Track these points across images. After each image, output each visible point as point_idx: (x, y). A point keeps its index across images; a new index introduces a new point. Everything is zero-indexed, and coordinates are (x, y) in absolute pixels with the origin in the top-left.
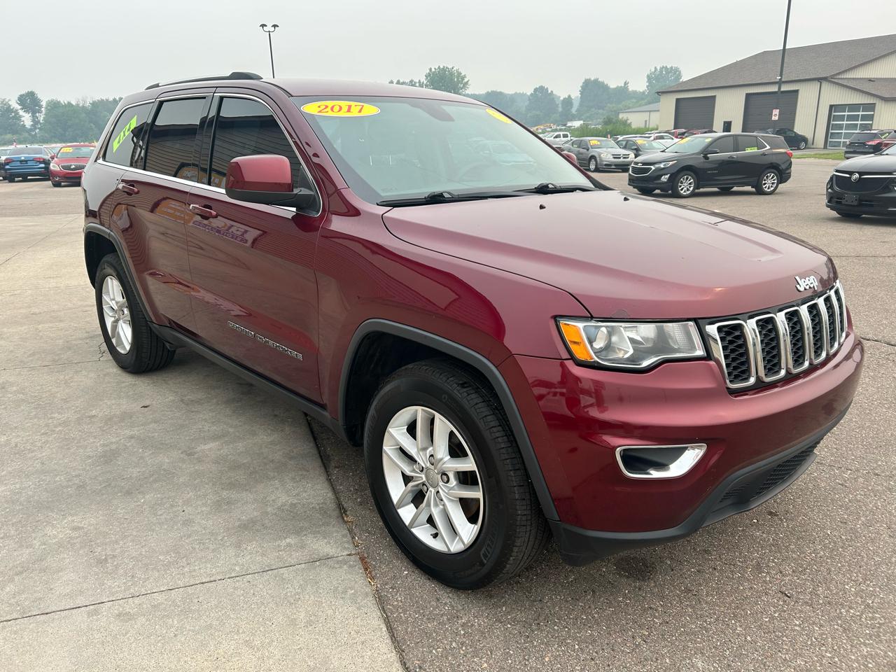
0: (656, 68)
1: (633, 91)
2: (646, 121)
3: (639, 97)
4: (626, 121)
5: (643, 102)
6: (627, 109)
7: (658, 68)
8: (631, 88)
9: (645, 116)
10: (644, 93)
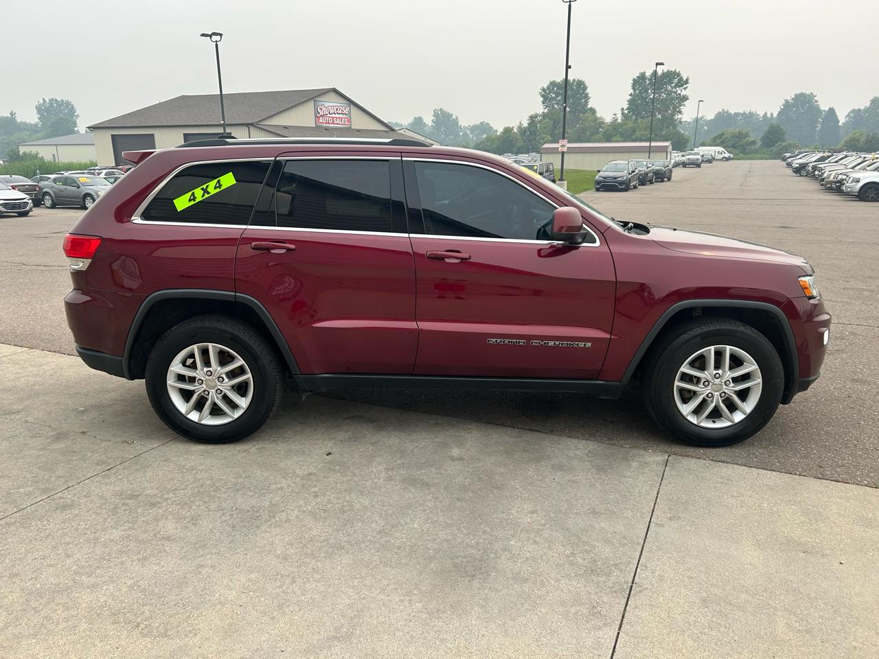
0: (44, 99)
1: (22, 122)
2: (54, 155)
3: (32, 129)
4: (37, 155)
5: (39, 135)
6: (23, 142)
7: (47, 100)
8: (19, 119)
9: (52, 150)
10: (36, 125)
